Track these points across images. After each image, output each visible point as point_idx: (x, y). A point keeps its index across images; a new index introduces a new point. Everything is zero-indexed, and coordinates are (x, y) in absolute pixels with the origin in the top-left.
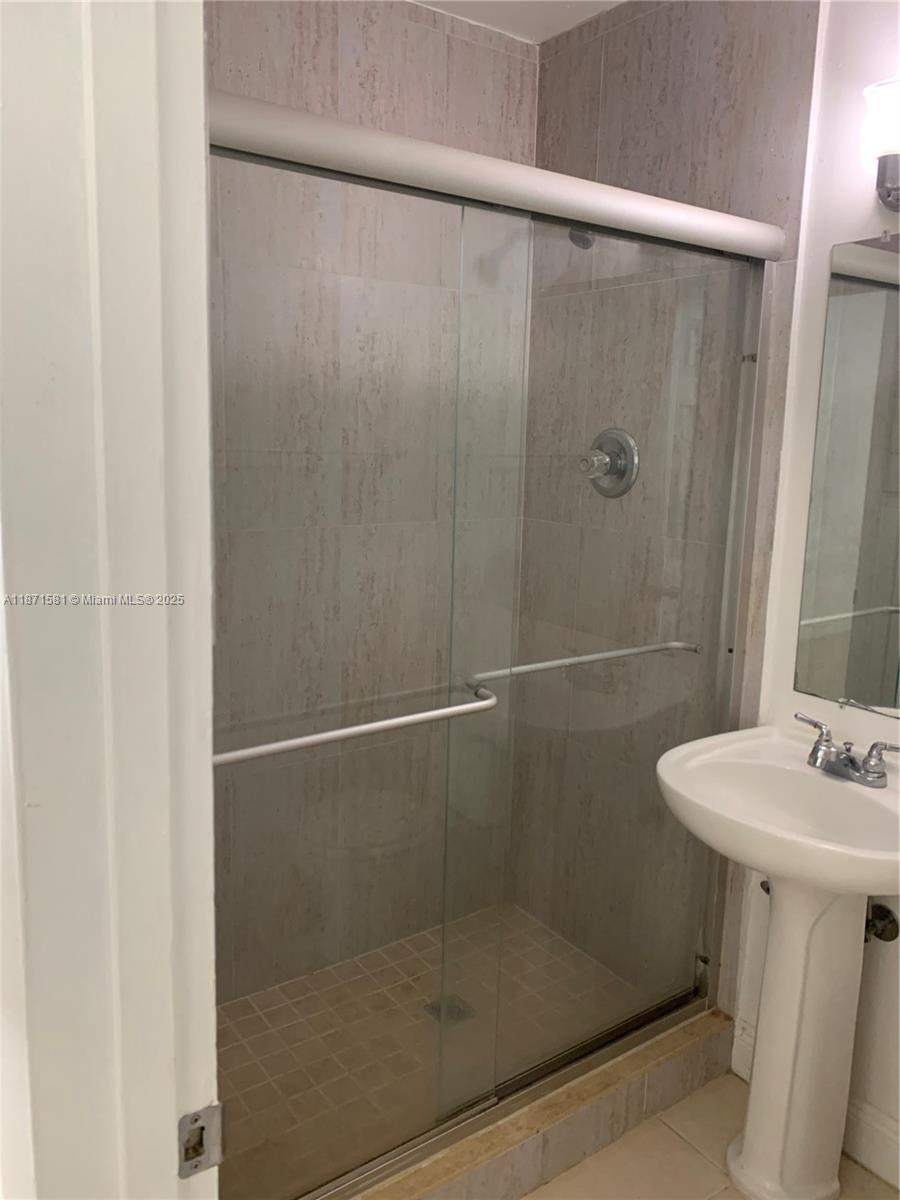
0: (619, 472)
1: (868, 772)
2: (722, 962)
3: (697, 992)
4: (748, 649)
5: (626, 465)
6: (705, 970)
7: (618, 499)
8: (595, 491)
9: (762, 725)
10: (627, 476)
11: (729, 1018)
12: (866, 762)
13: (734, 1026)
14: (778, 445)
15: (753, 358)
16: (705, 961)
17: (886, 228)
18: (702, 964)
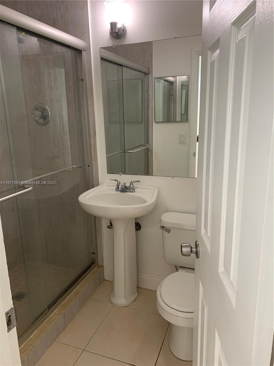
0: (45, 117)
1: (130, 189)
2: (98, 252)
3: (93, 263)
4: (93, 165)
5: (47, 115)
6: (94, 256)
7: (45, 126)
8: (37, 124)
9: (100, 185)
10: (47, 118)
11: (102, 266)
12: (130, 187)
13: (104, 268)
14: (93, 106)
15: (82, 80)
16: (94, 254)
17: (113, 43)
18: (93, 255)
